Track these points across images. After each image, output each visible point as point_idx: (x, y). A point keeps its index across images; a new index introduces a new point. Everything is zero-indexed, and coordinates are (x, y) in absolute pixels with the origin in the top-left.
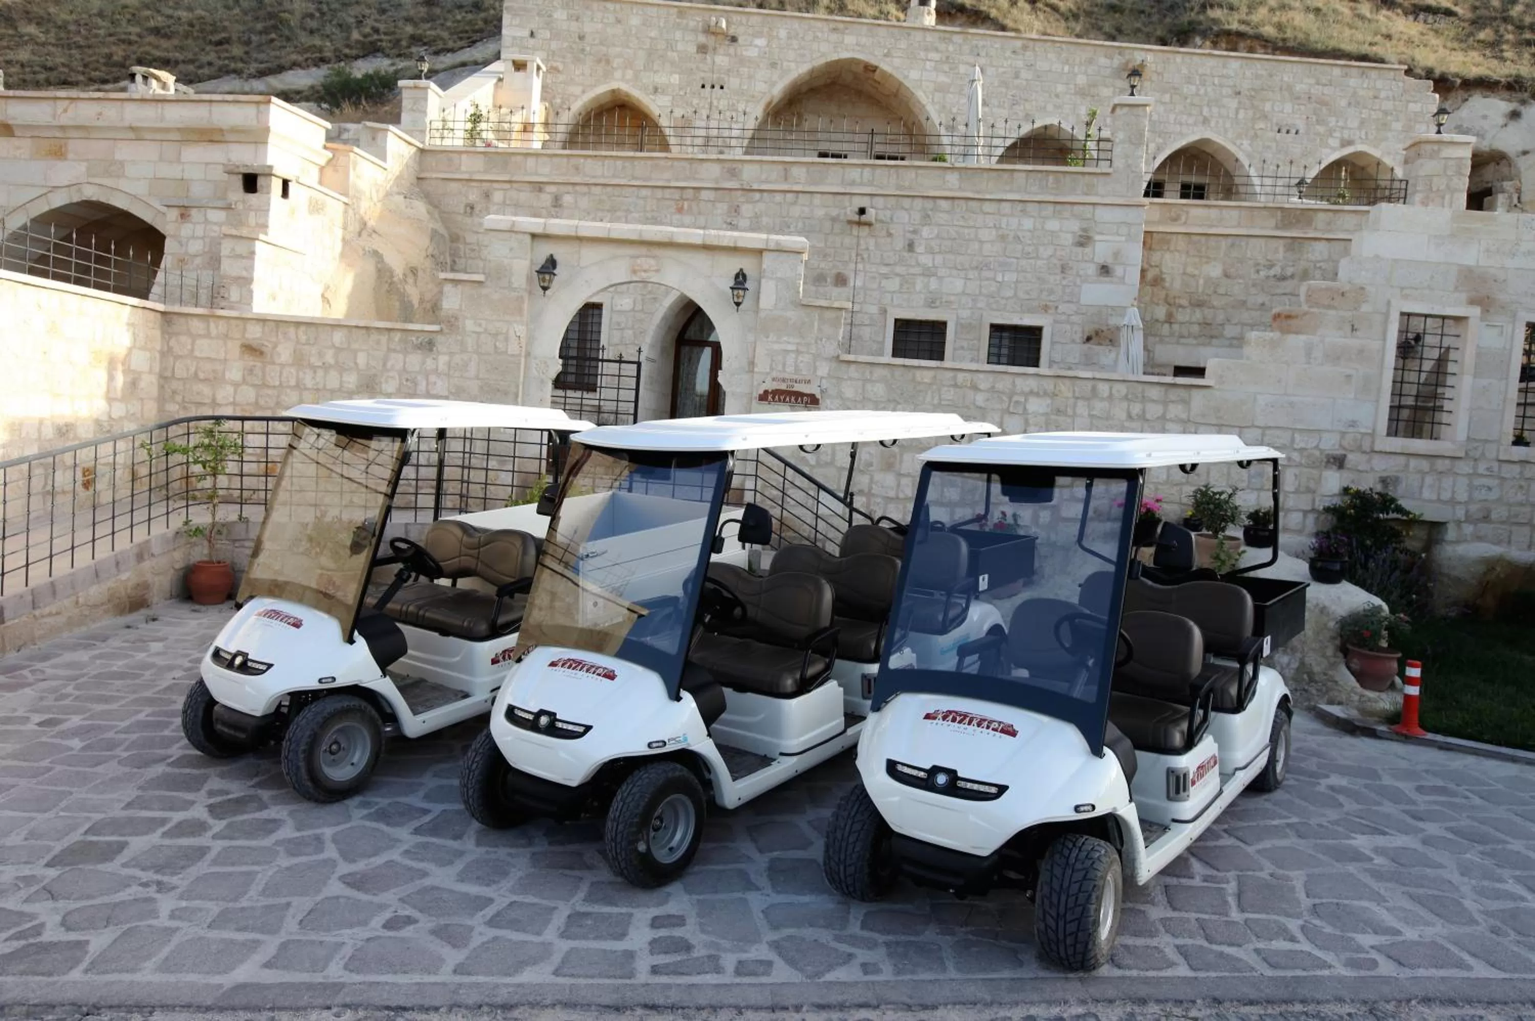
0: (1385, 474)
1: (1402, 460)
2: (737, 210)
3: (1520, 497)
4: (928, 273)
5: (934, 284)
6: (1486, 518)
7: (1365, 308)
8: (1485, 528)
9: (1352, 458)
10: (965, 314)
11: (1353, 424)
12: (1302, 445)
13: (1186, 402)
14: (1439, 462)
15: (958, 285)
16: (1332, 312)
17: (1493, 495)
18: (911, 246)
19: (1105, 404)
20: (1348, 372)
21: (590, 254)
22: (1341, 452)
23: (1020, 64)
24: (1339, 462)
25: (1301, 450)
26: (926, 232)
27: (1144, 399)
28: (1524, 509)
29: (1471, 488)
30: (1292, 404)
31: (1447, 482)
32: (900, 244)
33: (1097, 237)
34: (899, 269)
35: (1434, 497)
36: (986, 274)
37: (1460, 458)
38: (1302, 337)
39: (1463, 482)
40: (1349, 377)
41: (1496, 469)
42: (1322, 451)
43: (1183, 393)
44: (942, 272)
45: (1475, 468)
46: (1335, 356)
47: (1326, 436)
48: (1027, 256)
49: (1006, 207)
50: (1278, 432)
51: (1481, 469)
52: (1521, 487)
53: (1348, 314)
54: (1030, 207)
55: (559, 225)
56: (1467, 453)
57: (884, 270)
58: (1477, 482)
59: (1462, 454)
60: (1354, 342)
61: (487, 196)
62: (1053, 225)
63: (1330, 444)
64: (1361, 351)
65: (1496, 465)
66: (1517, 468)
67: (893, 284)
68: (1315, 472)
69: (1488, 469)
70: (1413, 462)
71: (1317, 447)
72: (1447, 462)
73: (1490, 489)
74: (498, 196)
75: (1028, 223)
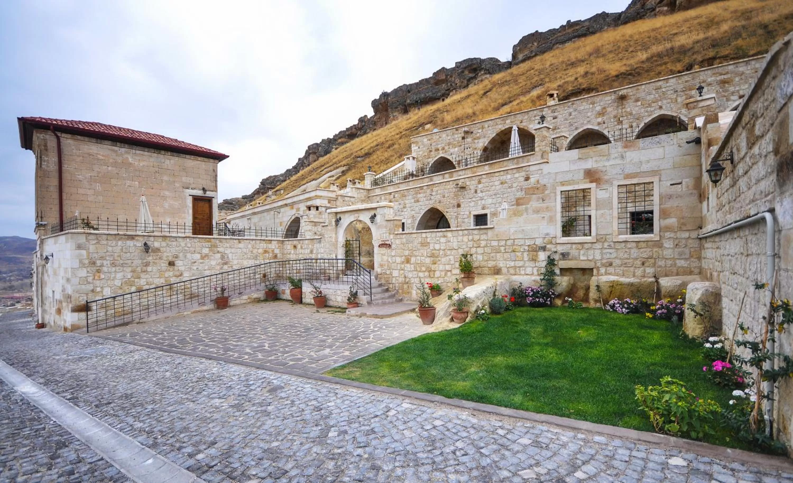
0: (563, 252)
1: (569, 246)
2: (432, 190)
3: (626, 256)
4: (482, 199)
5: (483, 202)
6: (611, 265)
7: (547, 192)
8: (611, 270)
9: (548, 246)
10: (493, 210)
11: (547, 234)
12: (529, 244)
13: (486, 234)
14: (586, 245)
15: (490, 201)
16: (534, 196)
17: (614, 255)
18: (476, 192)
19: (461, 238)
20: (543, 216)
21: (347, 215)
22: (544, 245)
23: (571, 110)
24: (544, 249)
25: (529, 246)
26: (480, 186)
27: (473, 234)
28: (629, 261)
29: (602, 254)
30: (523, 230)
31: (591, 252)
32: (473, 191)
33: (531, 177)
34: (474, 199)
35: (586, 258)
36: (498, 196)
37: (595, 243)
38: (524, 206)
39: (598, 253)
40: (544, 217)
41: (613, 245)
42: (536, 245)
43: (485, 231)
44: (485, 198)
45: (603, 245)
46: (537, 211)
47: (537, 239)
48: (510, 187)
49: (502, 173)
50: (519, 240)
51: (606, 245)
52: (626, 252)
53: (541, 196)
54: (509, 171)
55: (339, 210)
56: (597, 240)
57: (470, 200)
58: (605, 251)
59: (595, 241)
60: (544, 205)
61: (381, 198)
62: (517, 175)
63: (539, 242)
64: (547, 208)
65: (612, 243)
66: (623, 244)
67: (472, 204)
68: (535, 253)
69: (609, 246)
70: (574, 246)
71: (534, 244)
72: (589, 245)
73: (611, 253)
74: (383, 198)
75: (509, 177)
